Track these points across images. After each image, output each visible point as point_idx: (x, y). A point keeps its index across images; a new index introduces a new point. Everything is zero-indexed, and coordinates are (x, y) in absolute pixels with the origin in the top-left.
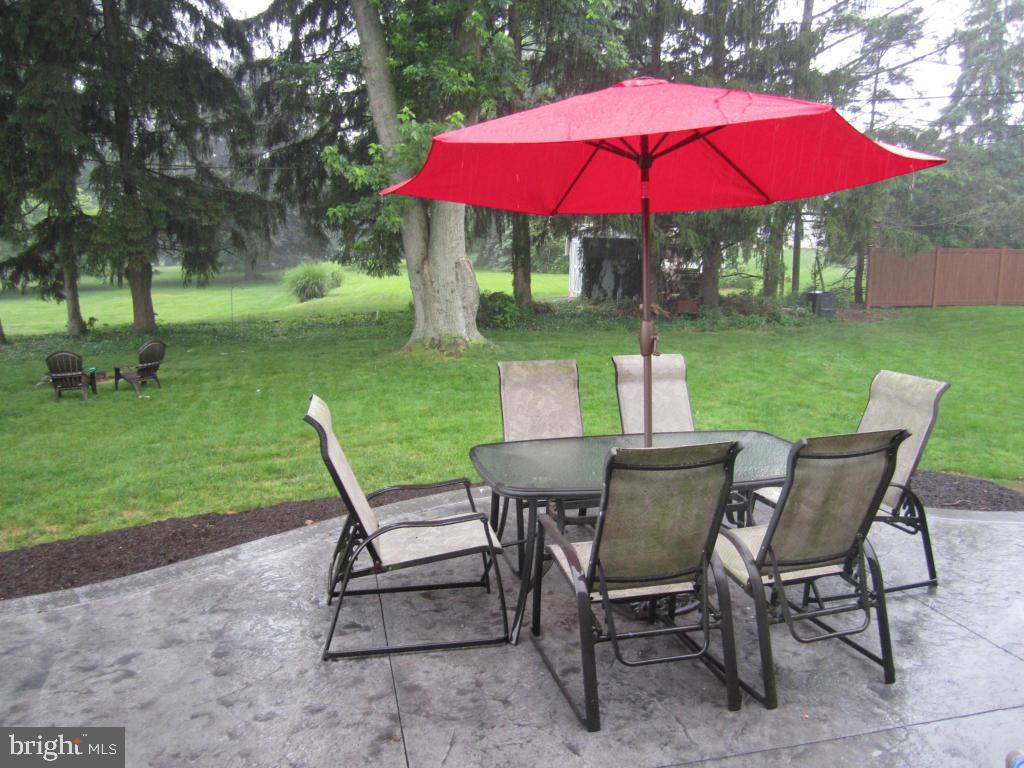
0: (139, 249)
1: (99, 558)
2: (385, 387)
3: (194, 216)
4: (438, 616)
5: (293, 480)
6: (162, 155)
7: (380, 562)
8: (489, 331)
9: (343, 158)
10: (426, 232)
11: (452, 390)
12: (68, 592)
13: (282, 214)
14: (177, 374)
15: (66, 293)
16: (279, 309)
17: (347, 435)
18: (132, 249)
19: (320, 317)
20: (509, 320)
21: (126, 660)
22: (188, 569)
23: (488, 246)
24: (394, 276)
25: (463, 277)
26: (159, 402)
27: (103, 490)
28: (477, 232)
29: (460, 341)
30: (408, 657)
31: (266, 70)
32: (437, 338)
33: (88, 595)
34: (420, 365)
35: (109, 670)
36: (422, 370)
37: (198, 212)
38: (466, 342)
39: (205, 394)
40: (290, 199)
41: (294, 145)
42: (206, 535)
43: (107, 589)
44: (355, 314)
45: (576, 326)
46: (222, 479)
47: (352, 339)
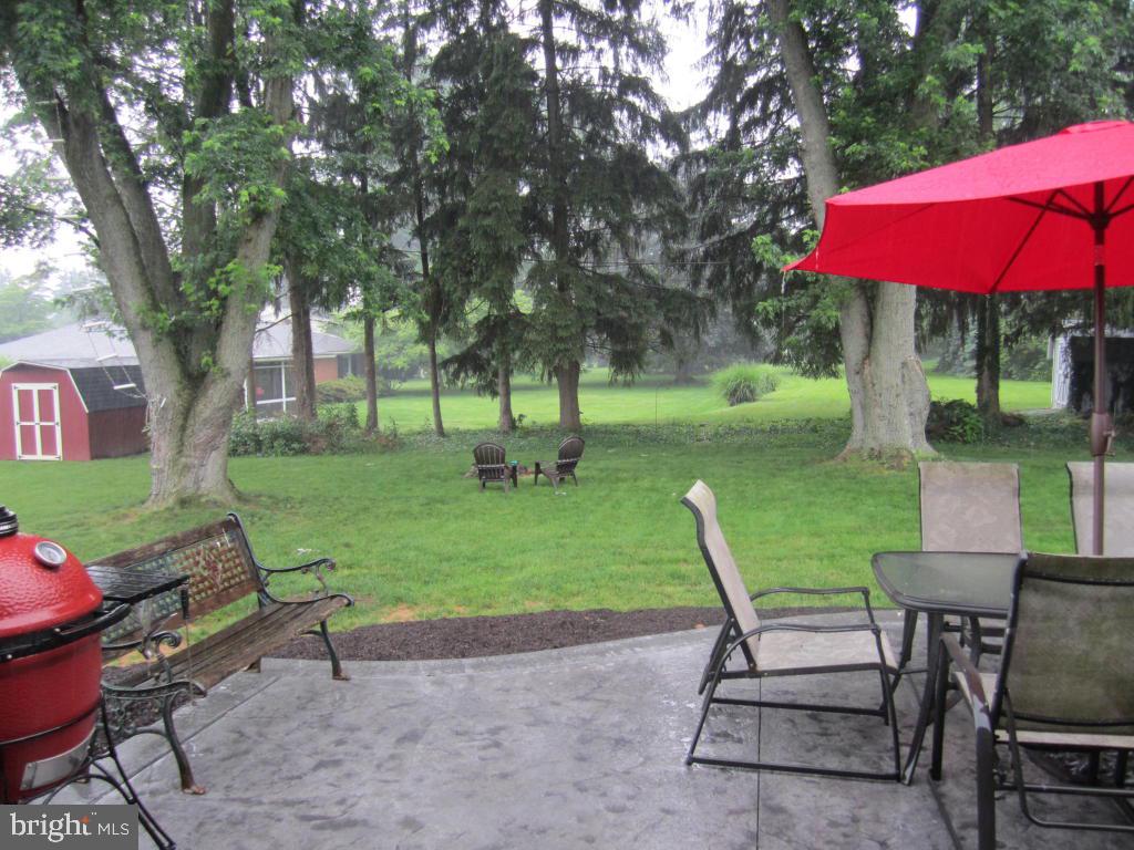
0: (567, 346)
1: (490, 636)
2: (812, 499)
3: (624, 314)
4: (822, 740)
5: (698, 588)
6: (596, 253)
7: (755, 665)
8: (943, 444)
9: (776, 248)
10: (868, 329)
11: (889, 508)
12: (456, 661)
13: (713, 313)
14: (595, 473)
15: (500, 389)
16: (707, 413)
17: (762, 547)
18: (561, 346)
19: (749, 421)
20: (969, 432)
21: (495, 731)
22: (569, 657)
23: (951, 349)
24: (833, 379)
25: (910, 379)
26: (574, 499)
27: (510, 579)
28: (932, 329)
29: (905, 453)
30: (779, 777)
31: (702, 161)
32: (877, 448)
33: (474, 667)
34: (854, 478)
35: (479, 737)
36: (857, 483)
37: (626, 308)
38: (912, 455)
39: (620, 494)
40: (723, 296)
41: (728, 238)
42: (595, 627)
43: (490, 664)
44: (787, 420)
45: (1056, 443)
46: (625, 580)
47: (781, 447)
